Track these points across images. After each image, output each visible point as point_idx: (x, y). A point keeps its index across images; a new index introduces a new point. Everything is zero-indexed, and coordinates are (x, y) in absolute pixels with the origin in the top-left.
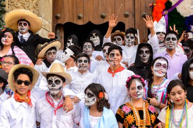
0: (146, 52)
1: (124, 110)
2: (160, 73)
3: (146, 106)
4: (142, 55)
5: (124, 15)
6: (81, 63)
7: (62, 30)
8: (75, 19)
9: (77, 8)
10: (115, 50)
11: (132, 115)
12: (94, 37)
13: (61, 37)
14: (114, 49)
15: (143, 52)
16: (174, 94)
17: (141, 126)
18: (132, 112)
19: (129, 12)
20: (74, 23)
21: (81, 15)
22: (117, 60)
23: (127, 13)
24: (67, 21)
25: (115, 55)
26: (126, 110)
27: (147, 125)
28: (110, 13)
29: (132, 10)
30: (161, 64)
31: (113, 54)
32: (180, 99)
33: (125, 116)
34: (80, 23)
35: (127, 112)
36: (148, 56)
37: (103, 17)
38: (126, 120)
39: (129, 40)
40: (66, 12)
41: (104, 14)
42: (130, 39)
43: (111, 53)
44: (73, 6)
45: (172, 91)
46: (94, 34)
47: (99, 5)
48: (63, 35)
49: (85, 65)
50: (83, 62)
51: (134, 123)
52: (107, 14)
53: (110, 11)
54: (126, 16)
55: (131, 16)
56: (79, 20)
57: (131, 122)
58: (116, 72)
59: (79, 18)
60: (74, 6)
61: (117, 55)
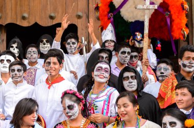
2: (101, 78)
6: (14, 73)
7: (3, 32)
8: (19, 20)
9: (21, 6)
10: (52, 58)
12: (44, 44)
13: (3, 41)
14: (51, 56)
19: (82, 12)
20: (18, 23)
21: (26, 15)
22: (54, 69)
23: (80, 14)
24: (9, 21)
25: (52, 64)
28: (60, 13)
29: (86, 11)
31: (49, 63)
34: (25, 24)
37: (52, 18)
39: (71, 47)
40: (9, 12)
41: (53, 15)
42: (72, 45)
43: (47, 61)
44: (16, 4)
46: (45, 40)
47: (47, 4)
48: (5, 38)
49: (18, 75)
50: (16, 72)
52: (56, 14)
53: (60, 11)
54: (79, 17)
55: (84, 17)
56: (23, 21)
58: (53, 83)
59: (24, 18)
60: (18, 4)
61: (55, 63)
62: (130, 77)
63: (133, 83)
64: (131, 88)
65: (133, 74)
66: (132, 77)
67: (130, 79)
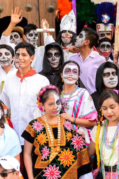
0: (55, 54)
1: (35, 127)
2: (70, 80)
3: (61, 123)
4: (50, 59)
5: (26, 8)
11: (44, 133)
15: (52, 54)
16: (106, 109)
17: (55, 147)
18: (44, 131)
19: (32, 4)
22: (23, 61)
23: (29, 6)
25: (21, 55)
26: (38, 127)
27: (62, 145)
30: (70, 69)
32: (112, 114)
33: (36, 134)
35: (38, 130)
36: (57, 59)
38: (37, 140)
45: (103, 105)
51: (47, 144)
54: (29, 9)
55: (34, 9)
57: (42, 143)
58: (25, 76)
61: (24, 55)
62: (111, 73)
63: (114, 80)
64: (113, 84)
65: (114, 70)
66: (113, 73)
67: (111, 75)
